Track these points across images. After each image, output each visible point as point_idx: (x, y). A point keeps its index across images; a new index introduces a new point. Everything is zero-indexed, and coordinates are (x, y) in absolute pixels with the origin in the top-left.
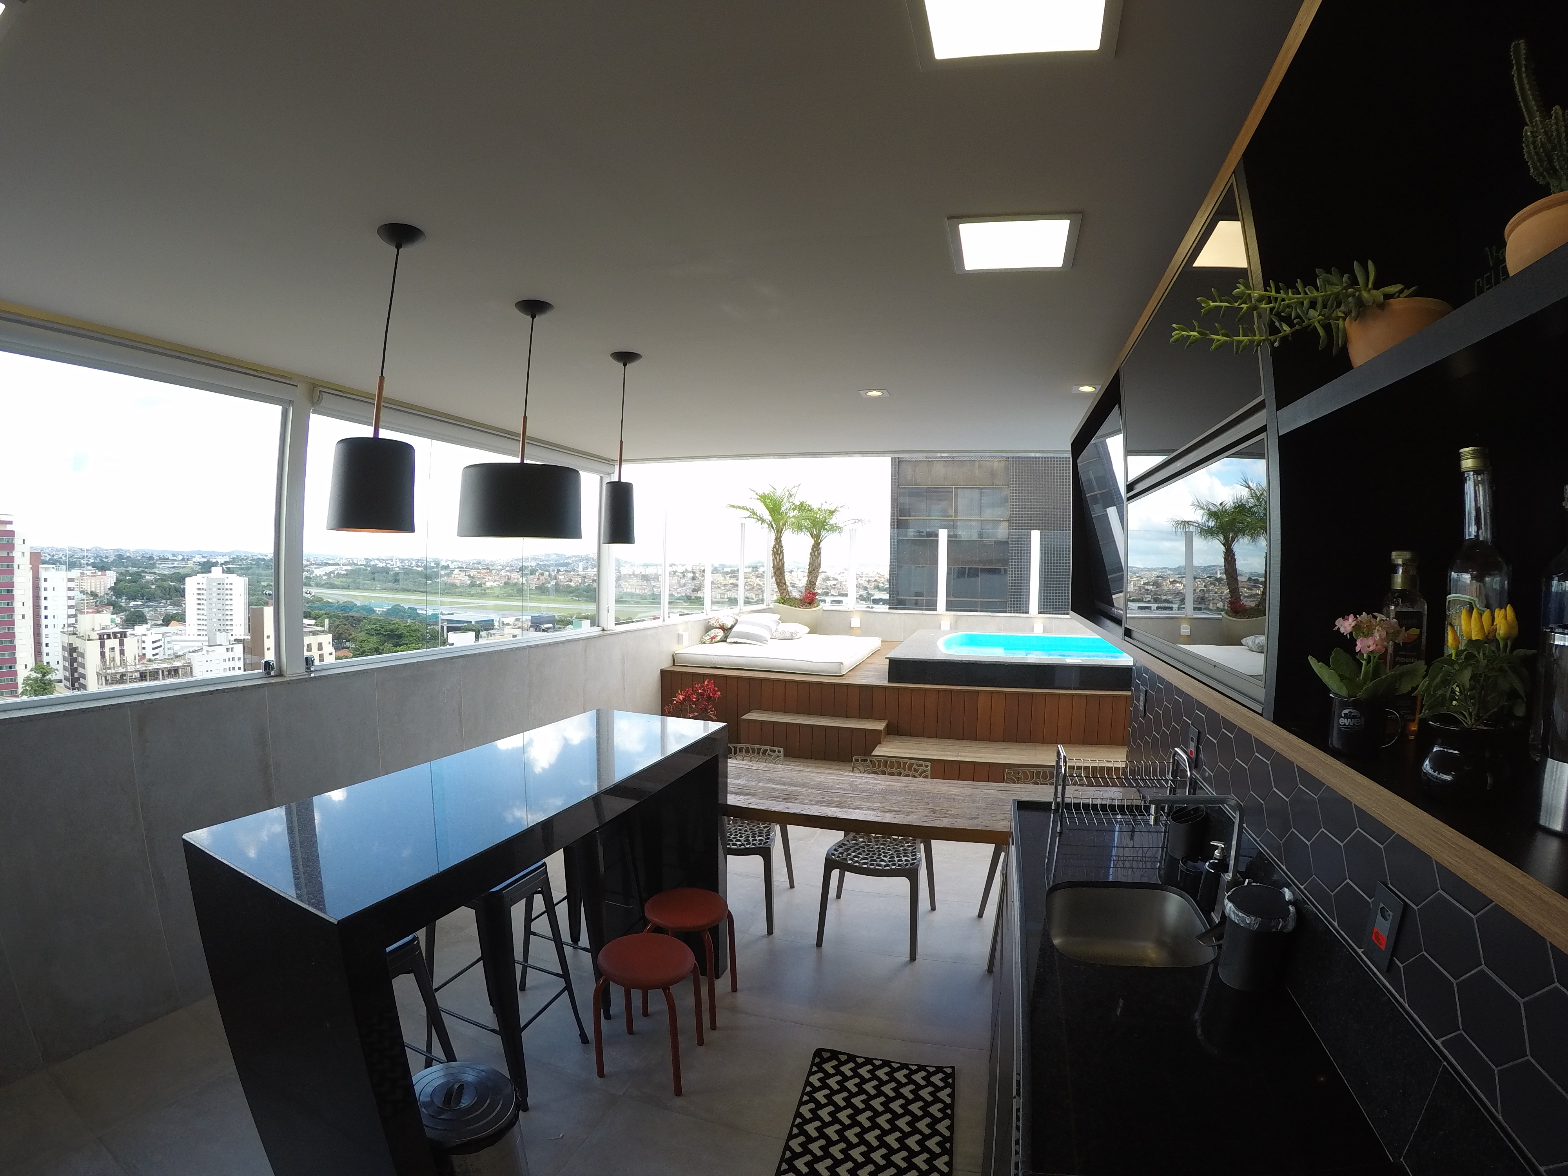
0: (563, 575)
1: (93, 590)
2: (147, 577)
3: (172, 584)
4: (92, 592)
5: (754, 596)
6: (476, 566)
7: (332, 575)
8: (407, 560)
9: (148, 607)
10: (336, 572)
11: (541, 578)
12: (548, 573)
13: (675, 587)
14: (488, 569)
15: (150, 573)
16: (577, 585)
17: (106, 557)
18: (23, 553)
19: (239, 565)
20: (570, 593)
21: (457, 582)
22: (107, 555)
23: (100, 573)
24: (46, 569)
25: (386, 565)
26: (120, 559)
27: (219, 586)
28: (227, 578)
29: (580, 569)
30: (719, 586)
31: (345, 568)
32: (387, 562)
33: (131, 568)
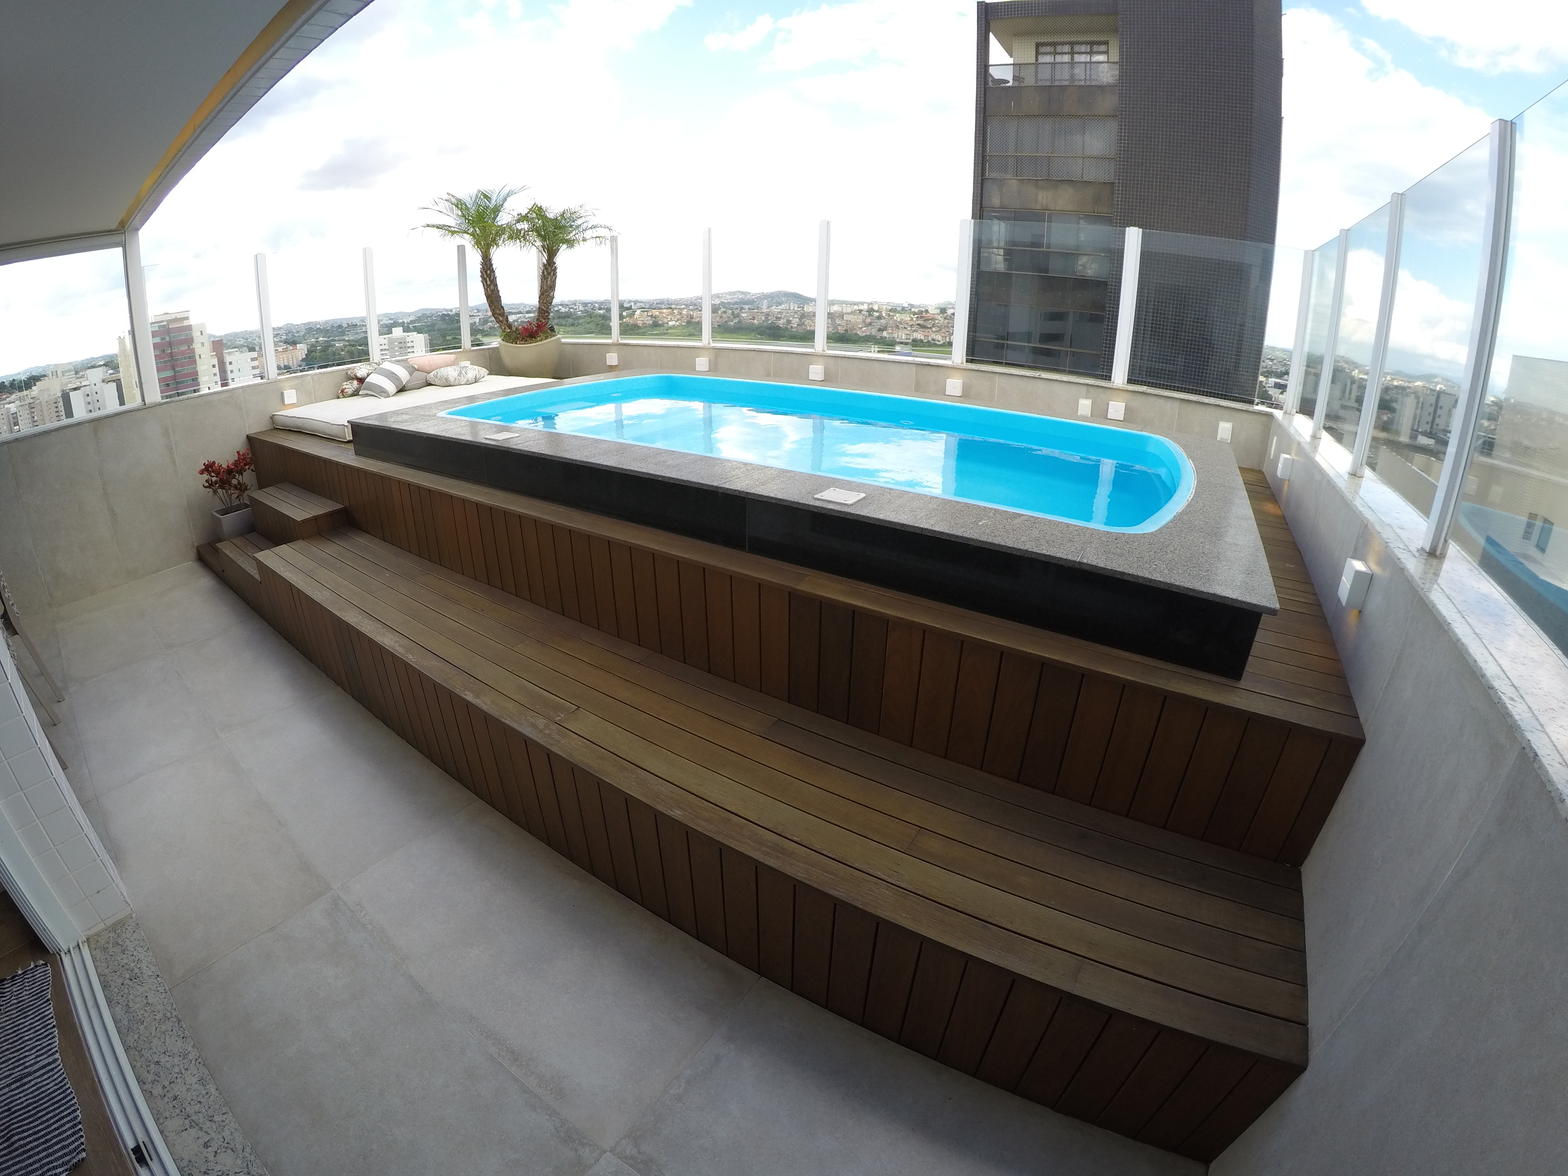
0: (746, 312)
1: (286, 364)
2: (337, 345)
3: (360, 348)
4: (285, 366)
5: (940, 338)
6: (659, 306)
7: (516, 323)
8: (590, 303)
10: (520, 320)
11: (724, 316)
12: (731, 311)
13: (861, 326)
14: (670, 308)
15: (339, 341)
16: (760, 323)
17: (298, 332)
18: (203, 343)
19: (425, 322)
20: (753, 331)
21: (640, 323)
22: (298, 329)
23: (291, 348)
24: (229, 353)
25: (569, 310)
26: (311, 330)
27: (401, 345)
28: (408, 336)
29: (765, 307)
30: (906, 326)
31: (527, 315)
32: (570, 306)
33: (321, 339)
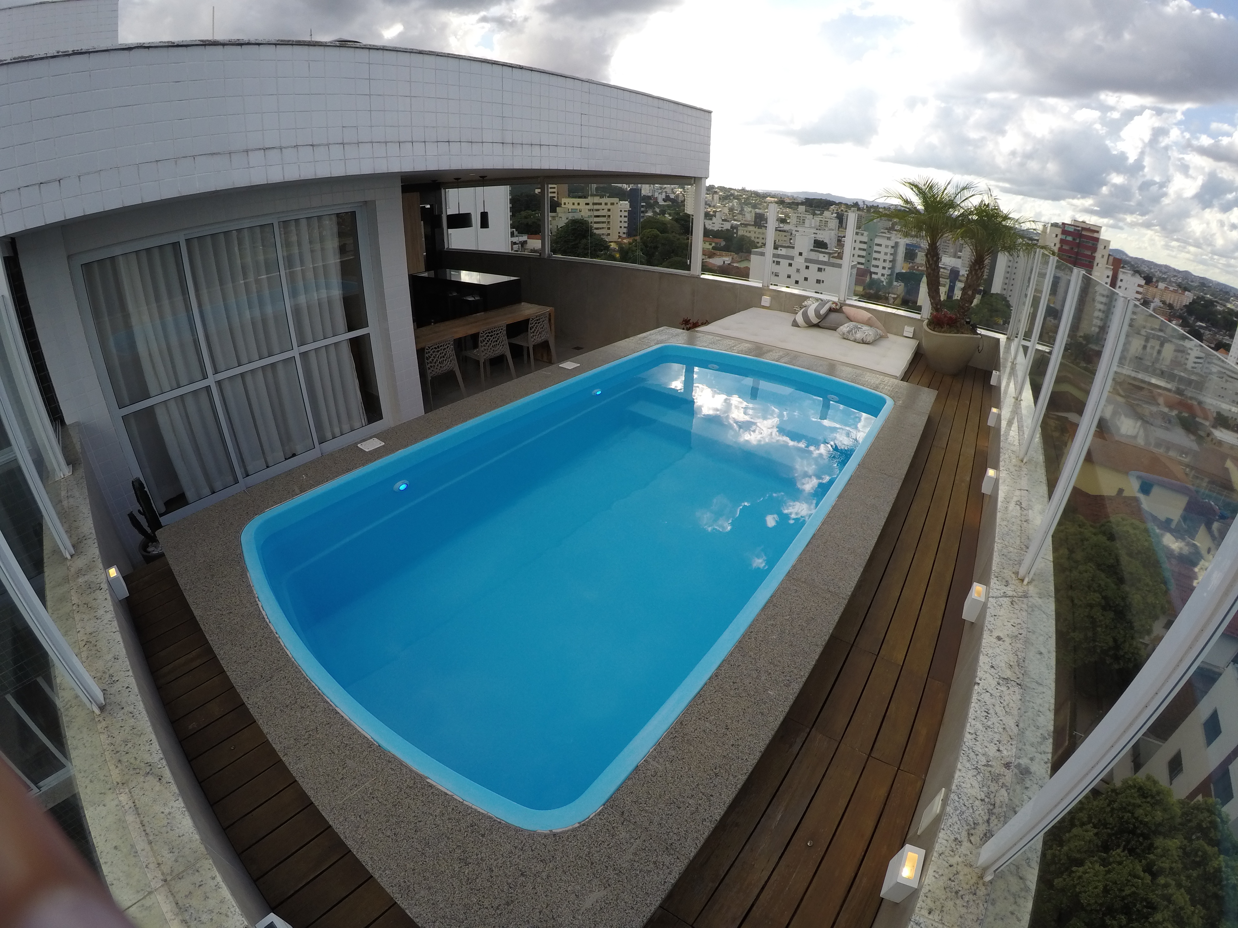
2: (1218, 308)
4: (1170, 304)
9: (1210, 331)
15: (1221, 304)
17: (1192, 281)
18: (1103, 256)
23: (1181, 292)
24: (1124, 272)
26: (1203, 286)
33: (1208, 296)
